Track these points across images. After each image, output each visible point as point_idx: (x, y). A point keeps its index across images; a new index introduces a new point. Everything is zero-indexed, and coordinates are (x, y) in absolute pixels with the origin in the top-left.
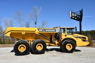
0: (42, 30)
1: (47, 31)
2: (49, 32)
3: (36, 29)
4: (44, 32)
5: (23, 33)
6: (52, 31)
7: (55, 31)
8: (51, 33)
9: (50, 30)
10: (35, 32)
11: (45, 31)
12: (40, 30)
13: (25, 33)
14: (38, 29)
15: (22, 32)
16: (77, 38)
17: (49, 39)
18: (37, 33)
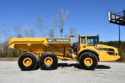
0: (52, 40)
1: (59, 42)
2: (61, 42)
3: (44, 39)
4: (55, 43)
5: (28, 45)
6: (65, 41)
7: (69, 41)
8: (64, 44)
9: (62, 40)
10: (43, 43)
11: (56, 41)
12: (49, 41)
13: (31, 44)
14: (47, 39)
15: (28, 43)
16: (99, 50)
17: (62, 52)
18: (45, 45)
